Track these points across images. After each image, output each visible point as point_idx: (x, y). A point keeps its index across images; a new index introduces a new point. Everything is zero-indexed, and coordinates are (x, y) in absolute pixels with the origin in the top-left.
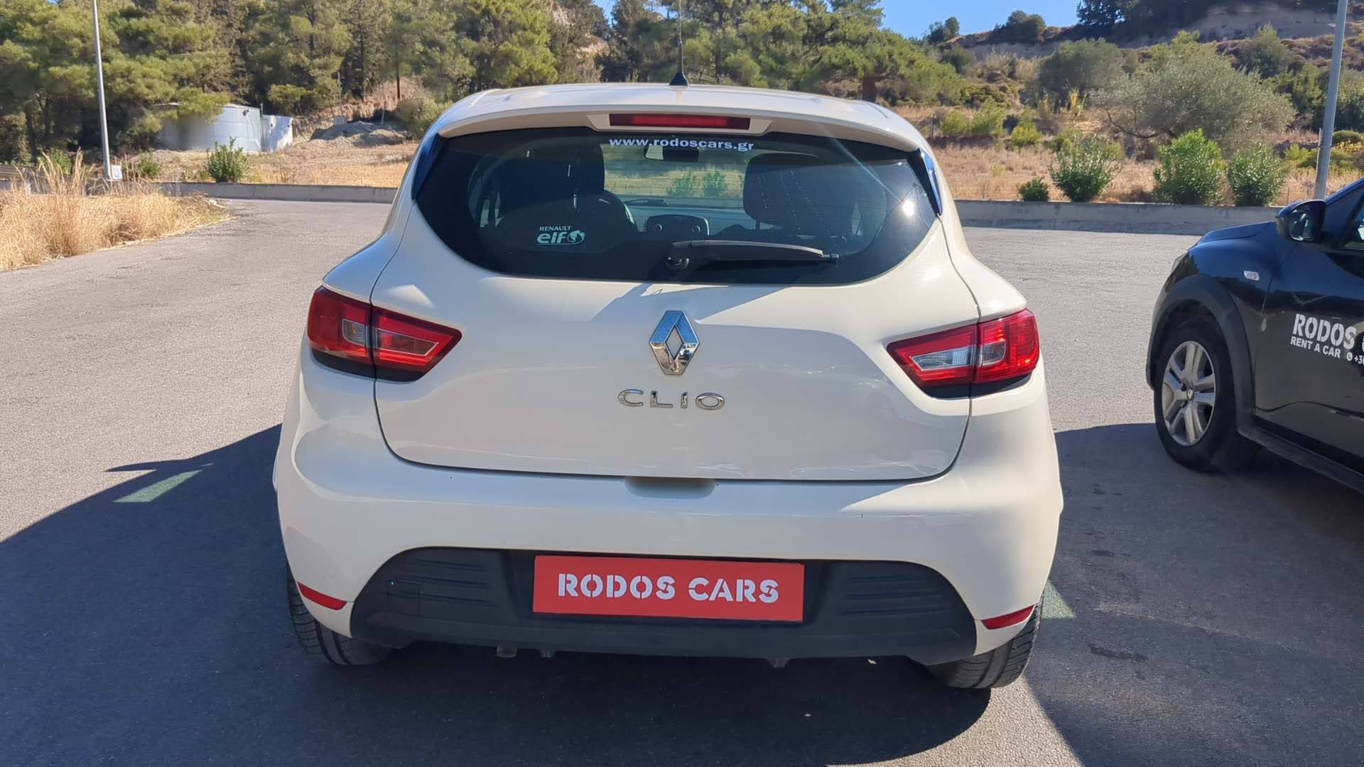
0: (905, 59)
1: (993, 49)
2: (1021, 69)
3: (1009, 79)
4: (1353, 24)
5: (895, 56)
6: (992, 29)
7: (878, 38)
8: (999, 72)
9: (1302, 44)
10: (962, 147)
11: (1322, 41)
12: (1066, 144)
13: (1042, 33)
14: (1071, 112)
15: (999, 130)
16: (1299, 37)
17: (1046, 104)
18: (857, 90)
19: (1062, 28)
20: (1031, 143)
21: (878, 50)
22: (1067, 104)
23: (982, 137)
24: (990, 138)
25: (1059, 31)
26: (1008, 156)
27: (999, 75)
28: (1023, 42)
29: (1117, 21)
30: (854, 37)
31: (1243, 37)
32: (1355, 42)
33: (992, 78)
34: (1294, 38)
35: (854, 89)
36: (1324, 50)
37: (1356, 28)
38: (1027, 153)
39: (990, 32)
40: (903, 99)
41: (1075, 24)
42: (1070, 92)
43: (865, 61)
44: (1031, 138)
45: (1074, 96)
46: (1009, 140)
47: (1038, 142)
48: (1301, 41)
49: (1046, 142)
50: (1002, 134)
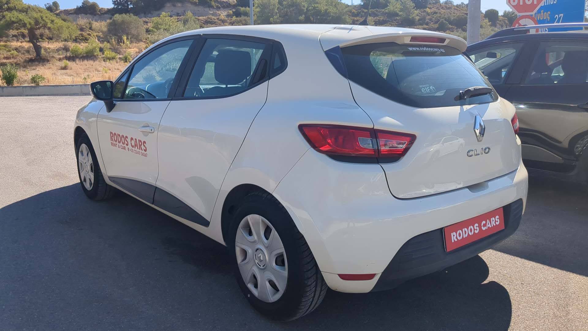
0: (49, 20)
1: (80, 16)
2: (94, 26)
3: (90, 30)
4: (217, 12)
5: (44, 18)
6: (76, 8)
7: (33, 9)
8: (84, 27)
9: (202, 19)
10: (83, 61)
11: (208, 18)
12: (129, 58)
13: (98, 10)
14: (125, 45)
15: (97, 52)
16: (200, 16)
17: (113, 41)
18: (17, 34)
19: (107, 9)
20: (113, 58)
21: (35, 15)
22: (123, 41)
23: (91, 56)
24: (95, 56)
25: (106, 10)
26: (105, 64)
27: (85, 28)
28: (91, 14)
29: (130, 7)
30: (20, 8)
31: (180, 16)
32: (220, 19)
33: (82, 29)
34: (198, 17)
35: (15, 34)
36: (210, 21)
37: (218, 13)
38: (113, 62)
39: (75, 9)
40: (42, 38)
41: (112, 7)
42: (123, 36)
43: (29, 20)
44: (113, 56)
45: (125, 38)
46: (104, 57)
47: (117, 58)
48: (200, 18)
49: (120, 58)
50: (100, 55)
